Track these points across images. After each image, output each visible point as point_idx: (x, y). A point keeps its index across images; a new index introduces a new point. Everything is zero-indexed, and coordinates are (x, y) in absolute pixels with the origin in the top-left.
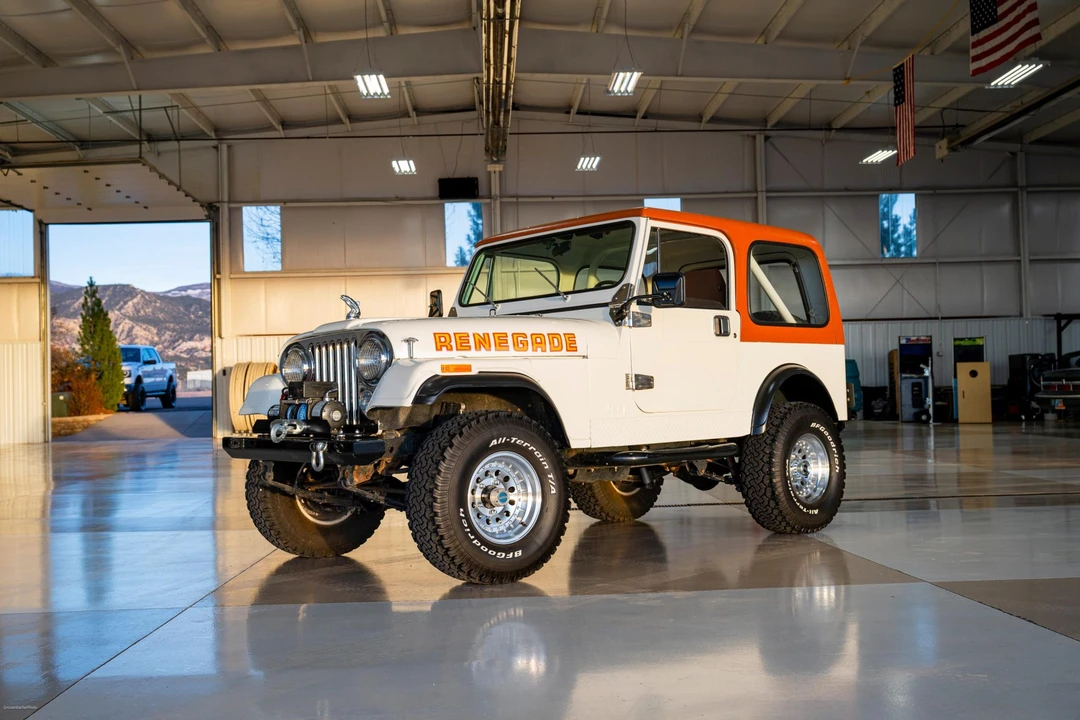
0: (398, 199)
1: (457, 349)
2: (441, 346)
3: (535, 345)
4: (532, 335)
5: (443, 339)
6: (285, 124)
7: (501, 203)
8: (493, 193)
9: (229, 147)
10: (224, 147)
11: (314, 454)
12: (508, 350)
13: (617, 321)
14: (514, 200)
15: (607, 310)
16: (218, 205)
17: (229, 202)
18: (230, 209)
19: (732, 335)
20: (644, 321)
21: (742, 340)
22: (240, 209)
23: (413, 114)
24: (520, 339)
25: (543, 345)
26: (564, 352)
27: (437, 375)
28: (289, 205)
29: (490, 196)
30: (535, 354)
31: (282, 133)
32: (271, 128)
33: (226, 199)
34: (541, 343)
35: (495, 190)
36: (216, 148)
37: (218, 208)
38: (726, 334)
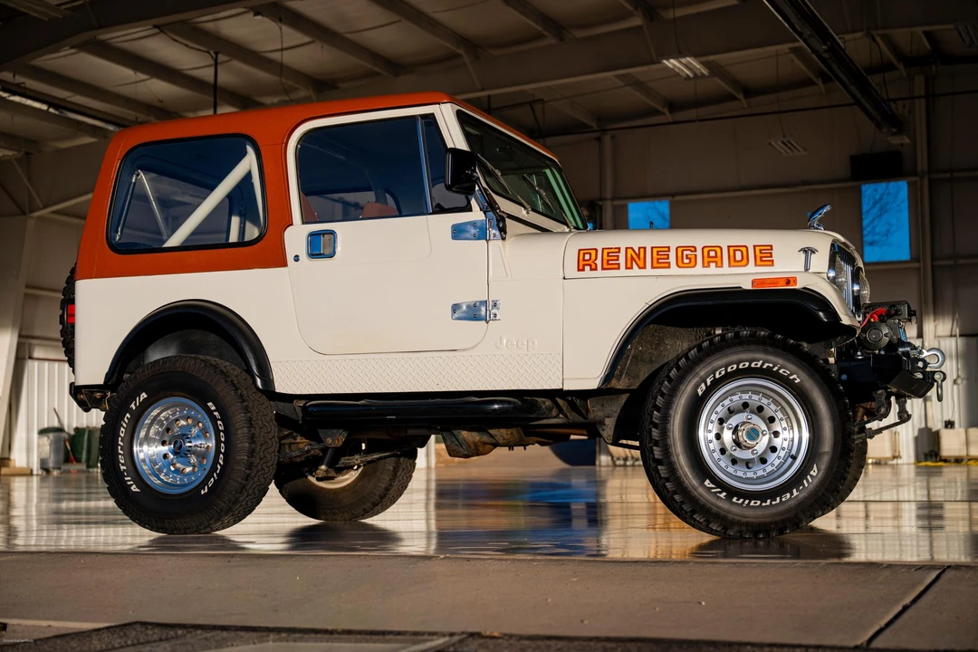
0: (804, 183)
6: (673, 106)
7: (930, 181)
8: (919, 169)
9: (613, 137)
10: (607, 138)
14: (948, 175)
16: (600, 203)
17: (613, 199)
18: (615, 208)
22: (625, 208)
23: (819, 82)
28: (678, 198)
29: (915, 173)
31: (670, 118)
32: (655, 112)
33: (609, 195)
35: (922, 164)
36: (599, 139)
37: (601, 207)
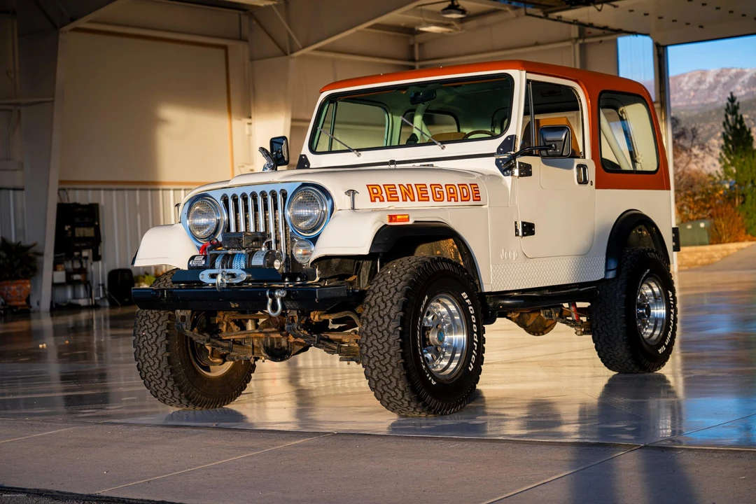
1: (388, 201)
2: (375, 197)
3: (450, 195)
4: (446, 185)
5: (375, 191)
11: (270, 300)
12: (428, 200)
13: (505, 170)
15: (493, 159)
19: (589, 183)
20: (526, 171)
21: (597, 187)
24: (437, 189)
25: (455, 195)
26: (471, 202)
27: (386, 225)
30: (449, 203)
34: (454, 193)
38: (585, 182)
